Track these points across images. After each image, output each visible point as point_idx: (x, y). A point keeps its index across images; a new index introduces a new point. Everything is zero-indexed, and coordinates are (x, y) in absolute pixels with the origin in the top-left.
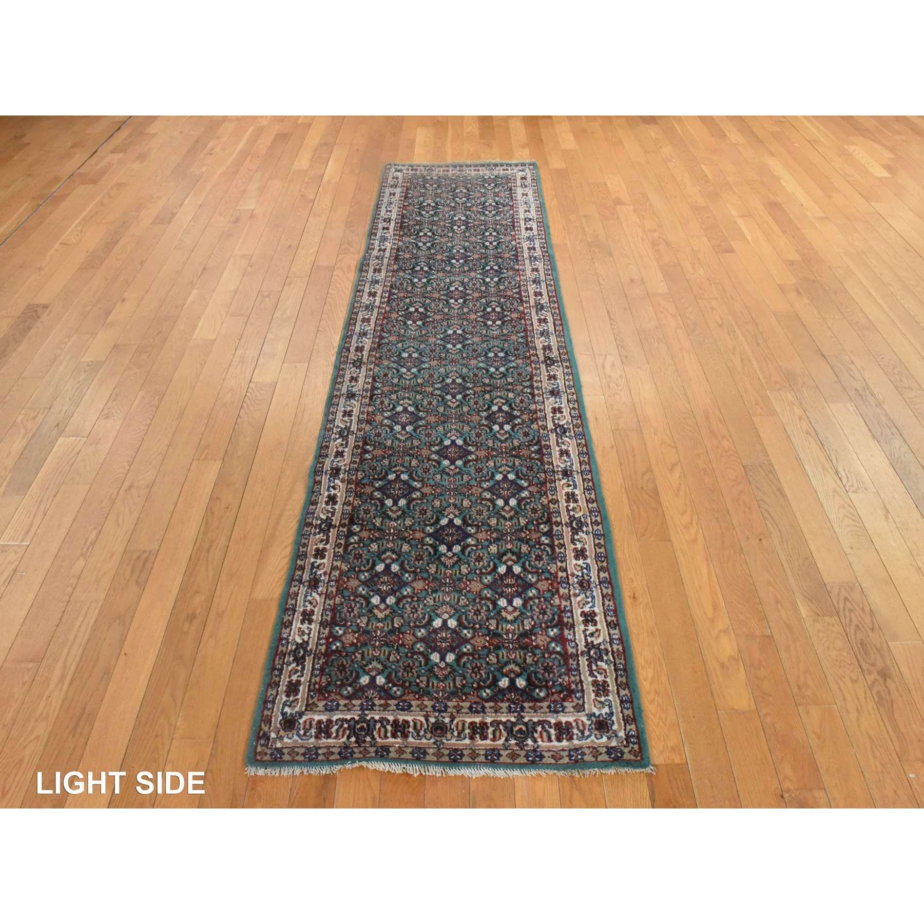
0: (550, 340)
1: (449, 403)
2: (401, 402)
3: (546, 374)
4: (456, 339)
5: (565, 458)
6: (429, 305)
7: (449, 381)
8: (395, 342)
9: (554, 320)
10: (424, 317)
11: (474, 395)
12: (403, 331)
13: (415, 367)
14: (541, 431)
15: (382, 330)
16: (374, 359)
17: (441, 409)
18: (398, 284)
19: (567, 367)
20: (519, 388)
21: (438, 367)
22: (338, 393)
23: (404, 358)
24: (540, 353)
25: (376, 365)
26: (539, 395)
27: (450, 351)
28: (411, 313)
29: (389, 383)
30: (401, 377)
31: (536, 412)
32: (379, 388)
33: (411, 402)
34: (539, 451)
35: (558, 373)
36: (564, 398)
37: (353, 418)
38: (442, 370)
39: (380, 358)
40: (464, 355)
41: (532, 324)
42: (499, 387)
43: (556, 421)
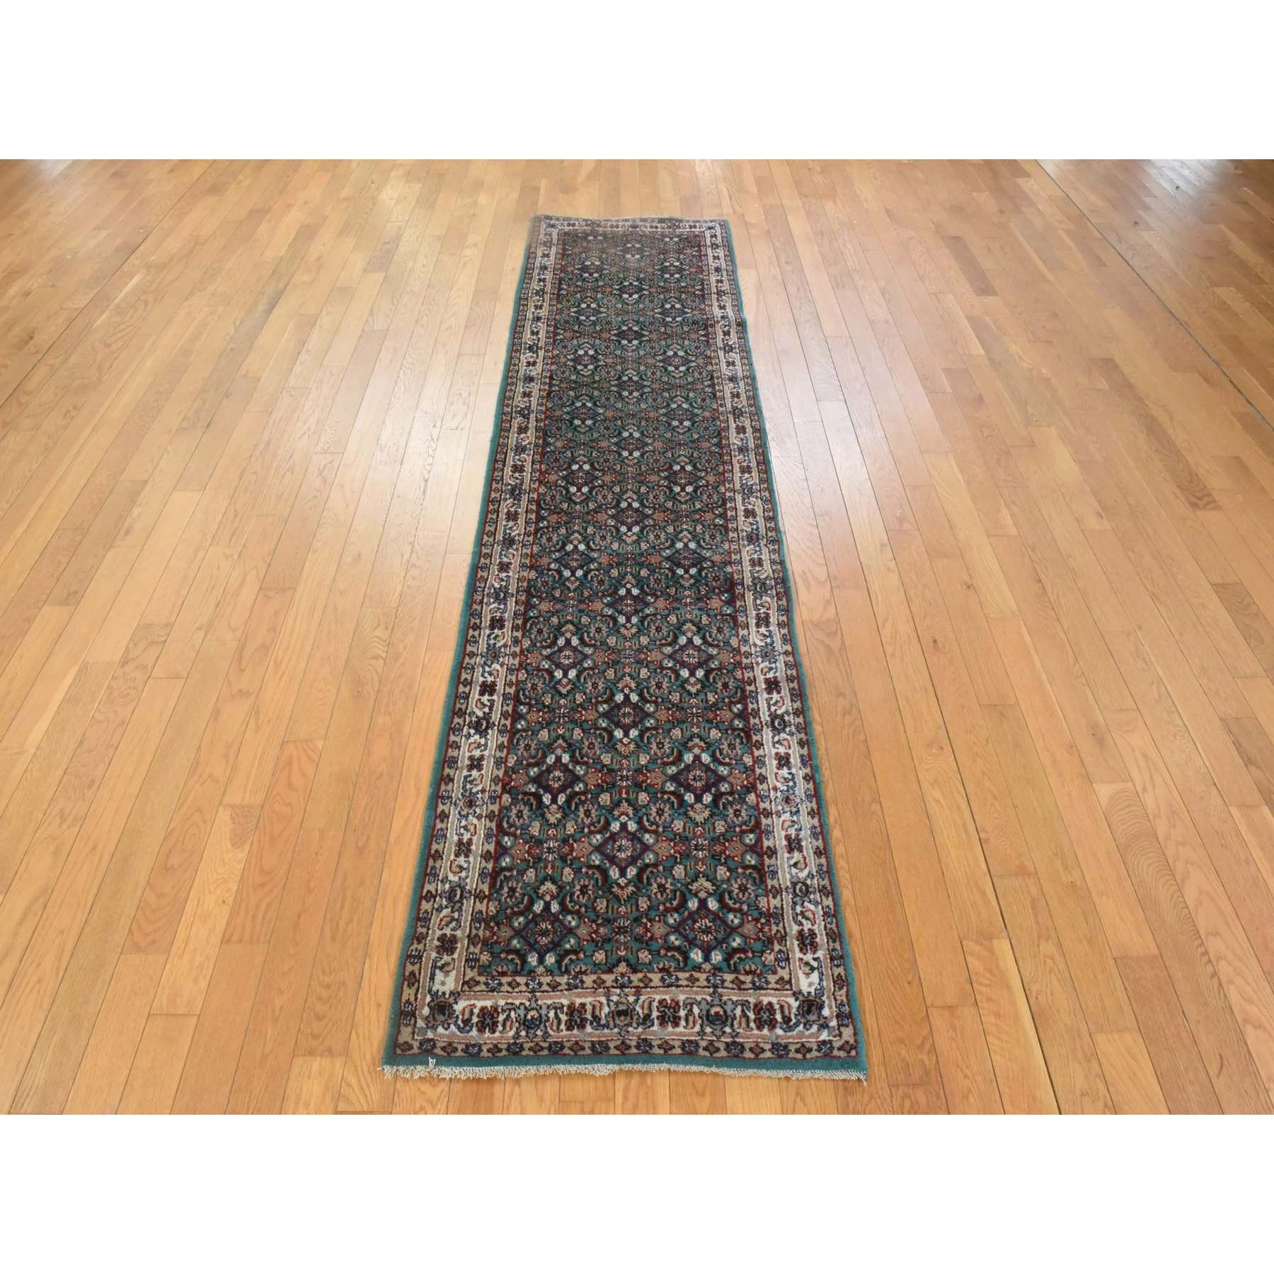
0: (517, 439)
1: (635, 373)
2: (682, 374)
3: (532, 399)
4: (629, 444)
5: (535, 330)
6: (667, 499)
7: (636, 394)
8: (701, 440)
9: (503, 470)
10: (672, 478)
11: (610, 380)
12: (695, 455)
13: (673, 410)
14: (551, 348)
15: (721, 455)
16: (721, 418)
17: (642, 368)
18: (718, 538)
19: (507, 406)
20: (564, 385)
21: (649, 409)
22: (746, 380)
23: (687, 419)
24: (532, 424)
25: (717, 410)
26: (546, 377)
27: (636, 428)
28: (690, 483)
29: (698, 392)
30: (687, 399)
31: (552, 363)
32: (707, 386)
33: (673, 374)
34: (556, 334)
35: (520, 399)
36: (521, 373)
37: (725, 360)
38: (643, 406)
39: (714, 420)
40: (619, 422)
41: (533, 462)
42: (583, 385)
43: (535, 355)
